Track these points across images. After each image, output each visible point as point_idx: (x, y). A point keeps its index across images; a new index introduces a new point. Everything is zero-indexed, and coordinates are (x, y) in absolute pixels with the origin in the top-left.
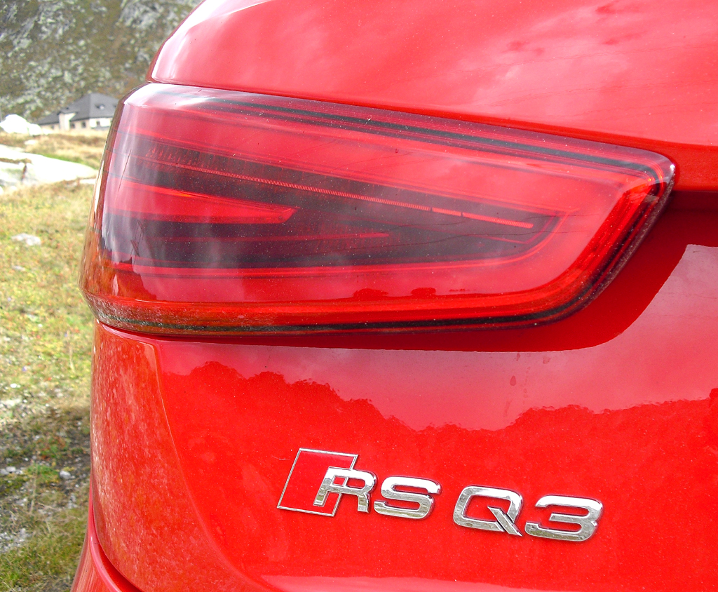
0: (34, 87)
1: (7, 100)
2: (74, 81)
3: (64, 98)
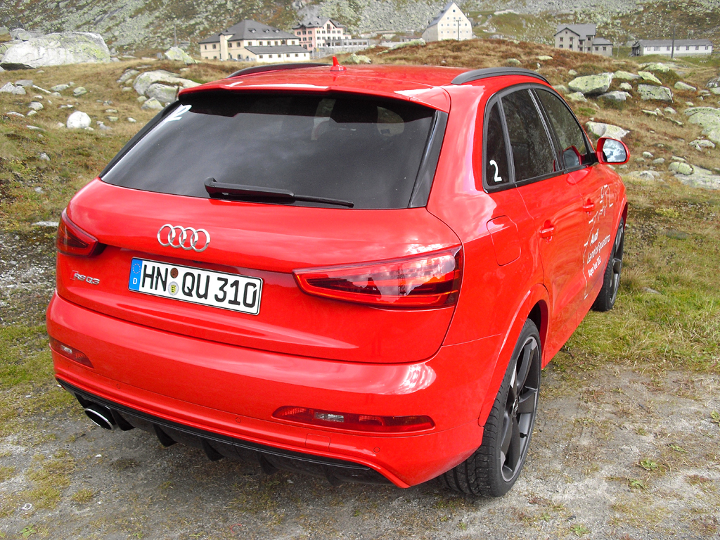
0: (203, 12)
1: (182, 21)
2: (234, 8)
3: (226, 21)
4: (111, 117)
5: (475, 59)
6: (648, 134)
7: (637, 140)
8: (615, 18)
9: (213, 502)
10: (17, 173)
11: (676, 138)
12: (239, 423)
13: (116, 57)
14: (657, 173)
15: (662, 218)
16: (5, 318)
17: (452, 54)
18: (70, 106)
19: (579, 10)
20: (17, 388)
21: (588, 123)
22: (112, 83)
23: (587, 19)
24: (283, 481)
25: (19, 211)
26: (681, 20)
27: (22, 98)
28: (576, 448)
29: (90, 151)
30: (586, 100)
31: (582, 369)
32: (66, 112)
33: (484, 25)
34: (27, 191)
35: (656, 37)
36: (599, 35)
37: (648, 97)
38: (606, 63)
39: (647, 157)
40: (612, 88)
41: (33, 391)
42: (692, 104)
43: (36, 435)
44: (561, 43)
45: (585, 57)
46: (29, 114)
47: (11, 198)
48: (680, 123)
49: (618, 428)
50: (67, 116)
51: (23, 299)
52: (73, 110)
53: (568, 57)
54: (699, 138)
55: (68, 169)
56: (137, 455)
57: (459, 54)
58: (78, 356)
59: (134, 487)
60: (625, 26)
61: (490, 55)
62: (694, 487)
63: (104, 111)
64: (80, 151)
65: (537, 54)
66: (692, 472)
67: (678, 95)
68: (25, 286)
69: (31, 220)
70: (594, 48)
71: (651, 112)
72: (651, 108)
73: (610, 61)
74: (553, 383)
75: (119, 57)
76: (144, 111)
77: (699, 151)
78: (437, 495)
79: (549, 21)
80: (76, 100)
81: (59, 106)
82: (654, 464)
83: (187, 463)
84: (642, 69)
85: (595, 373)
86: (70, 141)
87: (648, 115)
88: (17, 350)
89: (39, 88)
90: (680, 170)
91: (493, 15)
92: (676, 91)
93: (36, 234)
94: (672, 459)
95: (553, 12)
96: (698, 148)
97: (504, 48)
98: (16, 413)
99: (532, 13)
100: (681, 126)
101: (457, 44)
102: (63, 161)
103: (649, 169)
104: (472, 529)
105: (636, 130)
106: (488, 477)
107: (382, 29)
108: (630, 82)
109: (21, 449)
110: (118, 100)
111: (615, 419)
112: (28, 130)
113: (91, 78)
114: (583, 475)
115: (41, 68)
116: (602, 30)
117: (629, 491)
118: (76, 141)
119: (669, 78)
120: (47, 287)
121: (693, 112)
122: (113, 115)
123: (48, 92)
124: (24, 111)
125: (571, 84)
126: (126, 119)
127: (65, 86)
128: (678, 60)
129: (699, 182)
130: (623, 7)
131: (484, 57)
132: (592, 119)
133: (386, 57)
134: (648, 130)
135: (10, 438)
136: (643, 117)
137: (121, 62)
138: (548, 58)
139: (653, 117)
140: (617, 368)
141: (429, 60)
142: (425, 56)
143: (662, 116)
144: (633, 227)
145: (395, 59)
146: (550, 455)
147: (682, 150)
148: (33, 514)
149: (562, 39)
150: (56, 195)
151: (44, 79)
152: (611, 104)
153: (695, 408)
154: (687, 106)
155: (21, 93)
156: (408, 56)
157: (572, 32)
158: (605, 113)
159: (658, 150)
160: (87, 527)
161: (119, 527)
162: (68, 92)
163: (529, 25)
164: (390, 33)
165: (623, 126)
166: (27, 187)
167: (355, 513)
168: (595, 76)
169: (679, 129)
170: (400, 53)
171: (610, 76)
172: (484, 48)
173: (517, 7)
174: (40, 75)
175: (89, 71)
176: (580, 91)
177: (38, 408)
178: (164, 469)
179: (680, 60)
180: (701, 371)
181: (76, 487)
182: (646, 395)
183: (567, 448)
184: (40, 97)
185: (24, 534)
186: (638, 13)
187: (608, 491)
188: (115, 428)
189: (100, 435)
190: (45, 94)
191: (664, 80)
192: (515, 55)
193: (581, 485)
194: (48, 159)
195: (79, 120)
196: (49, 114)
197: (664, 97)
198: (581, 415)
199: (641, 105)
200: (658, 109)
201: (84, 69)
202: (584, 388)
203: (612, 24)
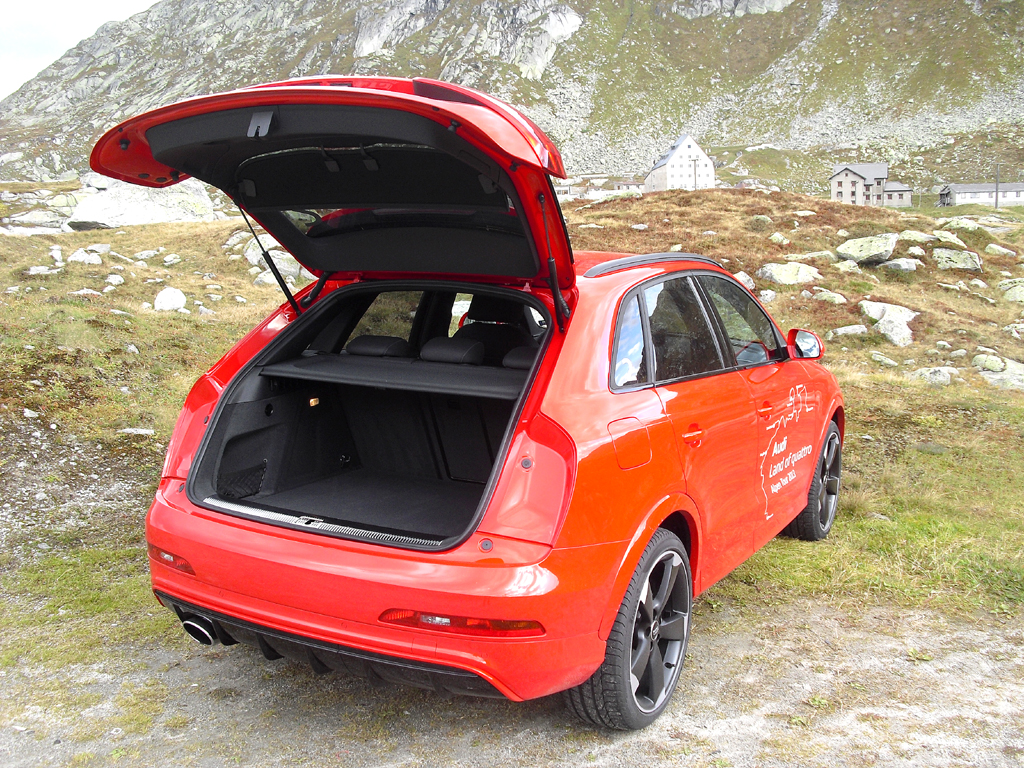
4: (212, 296)
5: (708, 217)
6: (946, 317)
7: (930, 325)
8: (915, 154)
9: (319, 730)
10: (99, 368)
11: (985, 321)
12: (346, 628)
13: (221, 210)
14: (955, 371)
15: (919, 428)
16: (86, 540)
17: (677, 209)
18: (159, 280)
19: (864, 143)
20: (102, 617)
21: (861, 302)
22: (216, 249)
23: (876, 155)
24: (399, 712)
25: (101, 415)
26: (1007, 155)
27: (97, 270)
28: (737, 685)
29: (188, 342)
30: (860, 271)
31: (767, 604)
32: (154, 287)
33: (732, 166)
34: (110, 390)
35: (974, 180)
36: (893, 177)
37: (947, 266)
38: (891, 220)
39: (943, 348)
40: (896, 255)
41: (121, 620)
42: (1009, 274)
43: (124, 664)
44: (840, 189)
45: (861, 211)
46: (105, 290)
47: (92, 400)
48: (992, 301)
49: (793, 666)
50: (154, 293)
51: (106, 519)
52: (162, 284)
53: (838, 211)
54: (1017, 321)
55: (160, 365)
56: (238, 685)
57: (688, 209)
58: (179, 563)
59: (234, 715)
60: (930, 165)
61: (730, 210)
62: (864, 724)
63: (204, 287)
64: (176, 341)
65: (795, 209)
66: (865, 711)
67: (990, 262)
68: (108, 504)
69: (118, 426)
70: (886, 195)
71: (951, 287)
72: (950, 280)
73: (896, 216)
74: (728, 619)
75: (226, 211)
76: (257, 288)
77: (1017, 339)
78: (568, 727)
79: (823, 159)
80: (166, 271)
81: (144, 280)
82: (824, 701)
83: (294, 694)
84: (941, 227)
85: (783, 608)
86: (163, 329)
87: (947, 290)
88: (101, 576)
89: (120, 256)
90: (988, 365)
91: (744, 152)
92: (987, 257)
93: (122, 444)
94: (847, 697)
95: (828, 146)
96: (1015, 335)
97: (749, 200)
98: (100, 642)
99: (799, 149)
100: (994, 305)
101: (685, 195)
102: (155, 353)
103: (944, 365)
104: (601, 761)
105: (929, 311)
106: (617, 701)
107: (589, 172)
108: (923, 245)
109: (108, 677)
110: (223, 272)
111: (793, 657)
112: (114, 316)
113: (187, 242)
114: (740, 711)
115: (121, 228)
116: (897, 171)
117: (787, 727)
118: (171, 329)
119: (977, 239)
120: (135, 506)
121: (1010, 285)
122: (216, 292)
123: (130, 261)
124: (99, 286)
125: (841, 249)
126: (233, 298)
127: (152, 253)
128: (1004, 210)
129: (1013, 382)
130: (926, 138)
131: (722, 213)
132: (868, 297)
133: (588, 214)
134: (947, 310)
135: (95, 666)
136: (941, 292)
137: (228, 218)
138: (807, 213)
139: (954, 293)
140: (810, 603)
141: (646, 218)
142: (641, 213)
143: (967, 292)
144: (878, 440)
145: (600, 217)
146: (706, 692)
147: (993, 338)
148: (123, 739)
149: (840, 184)
150: (145, 396)
151: (126, 243)
152: (895, 276)
153: (893, 644)
154: (1002, 277)
155: (96, 263)
156: (618, 213)
157: (855, 173)
158: (886, 288)
159: (958, 338)
160: (181, 750)
161: (216, 752)
162: (157, 261)
163: (795, 165)
164: (601, 178)
165: (912, 305)
166: (110, 386)
167: (474, 743)
168: (874, 239)
169: (990, 309)
170: (607, 208)
171: (893, 238)
172: (722, 201)
173: (778, 140)
174: (120, 237)
175: (185, 233)
176: (852, 258)
177: (126, 637)
178: (268, 699)
179: (1008, 211)
180: (911, 606)
181: (169, 714)
182: (836, 631)
183: (727, 685)
184: (120, 267)
185: (114, 756)
186: (948, 146)
187: (763, 728)
188: (216, 643)
189: (197, 665)
190: (127, 263)
191: (970, 242)
192: (765, 211)
193: (734, 722)
194: (137, 352)
195: (171, 300)
196: (132, 291)
197: (969, 266)
198: (754, 652)
199: (937, 277)
200: (961, 282)
201: (178, 229)
202: (764, 625)
203: (912, 162)
